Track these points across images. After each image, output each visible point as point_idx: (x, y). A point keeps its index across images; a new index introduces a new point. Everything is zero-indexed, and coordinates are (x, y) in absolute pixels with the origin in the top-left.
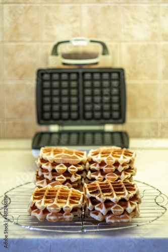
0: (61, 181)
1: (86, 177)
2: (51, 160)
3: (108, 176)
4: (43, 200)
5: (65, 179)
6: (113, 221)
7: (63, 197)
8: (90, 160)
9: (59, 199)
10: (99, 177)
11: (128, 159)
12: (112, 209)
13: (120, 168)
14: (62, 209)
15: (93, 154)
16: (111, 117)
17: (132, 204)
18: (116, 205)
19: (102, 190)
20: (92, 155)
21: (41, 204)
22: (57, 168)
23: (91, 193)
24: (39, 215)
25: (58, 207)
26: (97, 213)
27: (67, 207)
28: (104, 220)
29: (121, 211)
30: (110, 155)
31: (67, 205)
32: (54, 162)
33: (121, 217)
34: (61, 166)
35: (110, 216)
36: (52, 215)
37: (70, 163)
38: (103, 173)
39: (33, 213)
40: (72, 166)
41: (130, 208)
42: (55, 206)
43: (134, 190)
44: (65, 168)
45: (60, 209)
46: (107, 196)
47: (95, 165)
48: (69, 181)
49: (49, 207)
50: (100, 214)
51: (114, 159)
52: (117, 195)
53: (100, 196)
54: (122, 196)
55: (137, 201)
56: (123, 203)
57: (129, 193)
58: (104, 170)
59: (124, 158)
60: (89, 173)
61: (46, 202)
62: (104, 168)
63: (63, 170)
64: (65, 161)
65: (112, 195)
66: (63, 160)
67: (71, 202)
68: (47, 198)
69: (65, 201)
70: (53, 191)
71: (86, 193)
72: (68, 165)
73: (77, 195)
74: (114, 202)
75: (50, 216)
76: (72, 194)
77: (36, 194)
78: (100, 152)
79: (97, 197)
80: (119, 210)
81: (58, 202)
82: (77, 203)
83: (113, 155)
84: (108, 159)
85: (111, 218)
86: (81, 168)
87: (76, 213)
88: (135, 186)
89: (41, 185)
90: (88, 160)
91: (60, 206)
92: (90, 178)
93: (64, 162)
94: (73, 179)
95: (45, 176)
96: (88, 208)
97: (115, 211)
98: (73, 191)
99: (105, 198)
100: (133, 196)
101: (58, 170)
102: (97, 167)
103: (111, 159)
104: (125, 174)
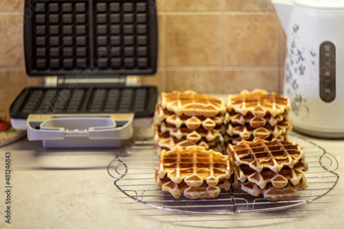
0: (194, 141)
1: (226, 133)
2: (179, 112)
3: (257, 131)
4: (178, 169)
5: (199, 137)
6: (273, 197)
7: (203, 164)
8: (230, 110)
9: (198, 167)
10: (245, 134)
11: (282, 108)
12: (272, 180)
13: (273, 122)
14: (205, 181)
15: (233, 102)
16: (136, 65)
17: (297, 173)
18: (278, 175)
19: (256, 155)
20: (233, 104)
21: (176, 175)
22: (188, 122)
23: (241, 159)
24: (174, 190)
25: (199, 179)
26: (251, 185)
27: (212, 179)
28: (261, 195)
29: (284, 184)
30: (259, 105)
31: (211, 177)
32: (183, 114)
33: (283, 190)
34: (194, 120)
35: (269, 190)
36: (191, 190)
37: (205, 116)
38: (250, 128)
39: (165, 187)
40: (208, 120)
41: (295, 179)
42: (196, 178)
43: (299, 153)
44: (199, 122)
45: (202, 181)
46: (264, 162)
47: (238, 118)
48: (204, 139)
49: (188, 179)
50: (255, 186)
51: (265, 110)
52: (277, 160)
53: (255, 164)
54: (285, 163)
55: (303, 168)
56: (285, 171)
57: (293, 158)
58: (251, 125)
59: (277, 107)
60: (230, 127)
61: (182, 172)
62: (251, 122)
63: (196, 125)
64: (198, 113)
65: (271, 162)
66: (195, 112)
67: (216, 172)
68: (182, 166)
69: (207, 169)
70: (187, 155)
71: (234, 159)
72: (202, 118)
73: (222, 161)
74: (275, 171)
75: (188, 191)
76: (214, 160)
77: (166, 160)
78: (243, 99)
79: (251, 165)
80: (282, 182)
81: (198, 172)
82: (224, 173)
83: (261, 104)
84: (256, 110)
85: (270, 193)
86: (219, 120)
87: (223, 186)
88: (298, 147)
89: (167, 145)
90: (227, 111)
91: (202, 177)
92: (231, 135)
93: (197, 115)
94: (210, 136)
95: (172, 133)
96: (239, 179)
97: (276, 184)
98: (214, 155)
99: (262, 166)
100: (298, 161)
101: (190, 125)
102: (241, 121)
103: (260, 109)
104: (279, 129)
